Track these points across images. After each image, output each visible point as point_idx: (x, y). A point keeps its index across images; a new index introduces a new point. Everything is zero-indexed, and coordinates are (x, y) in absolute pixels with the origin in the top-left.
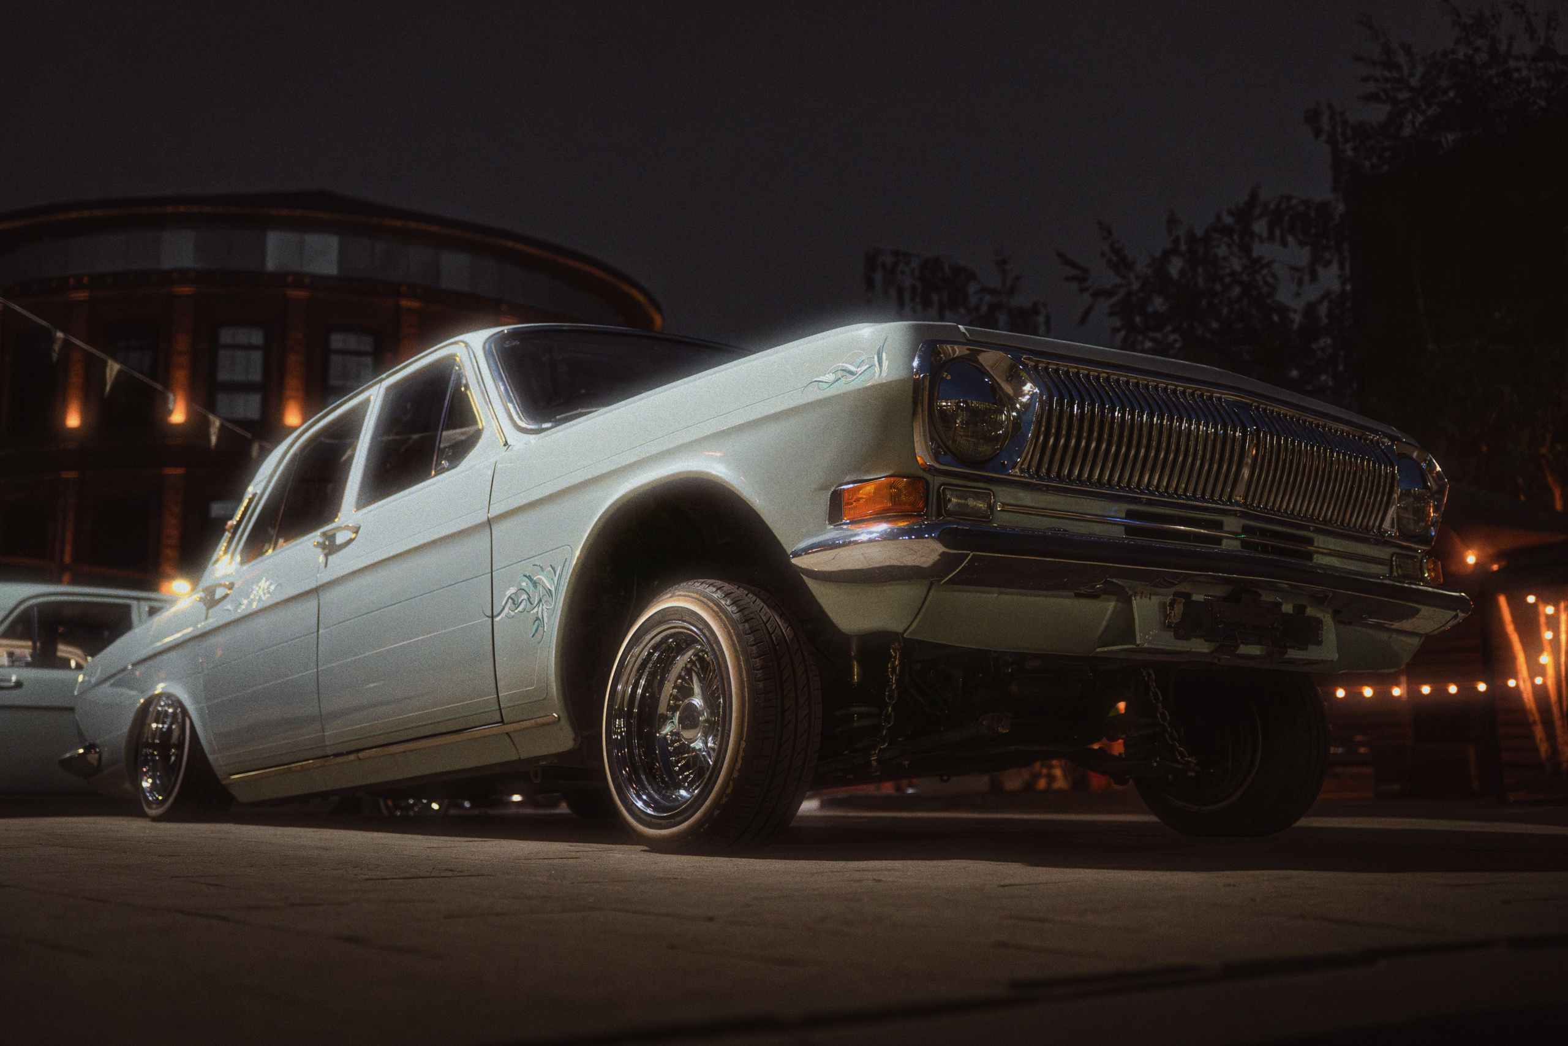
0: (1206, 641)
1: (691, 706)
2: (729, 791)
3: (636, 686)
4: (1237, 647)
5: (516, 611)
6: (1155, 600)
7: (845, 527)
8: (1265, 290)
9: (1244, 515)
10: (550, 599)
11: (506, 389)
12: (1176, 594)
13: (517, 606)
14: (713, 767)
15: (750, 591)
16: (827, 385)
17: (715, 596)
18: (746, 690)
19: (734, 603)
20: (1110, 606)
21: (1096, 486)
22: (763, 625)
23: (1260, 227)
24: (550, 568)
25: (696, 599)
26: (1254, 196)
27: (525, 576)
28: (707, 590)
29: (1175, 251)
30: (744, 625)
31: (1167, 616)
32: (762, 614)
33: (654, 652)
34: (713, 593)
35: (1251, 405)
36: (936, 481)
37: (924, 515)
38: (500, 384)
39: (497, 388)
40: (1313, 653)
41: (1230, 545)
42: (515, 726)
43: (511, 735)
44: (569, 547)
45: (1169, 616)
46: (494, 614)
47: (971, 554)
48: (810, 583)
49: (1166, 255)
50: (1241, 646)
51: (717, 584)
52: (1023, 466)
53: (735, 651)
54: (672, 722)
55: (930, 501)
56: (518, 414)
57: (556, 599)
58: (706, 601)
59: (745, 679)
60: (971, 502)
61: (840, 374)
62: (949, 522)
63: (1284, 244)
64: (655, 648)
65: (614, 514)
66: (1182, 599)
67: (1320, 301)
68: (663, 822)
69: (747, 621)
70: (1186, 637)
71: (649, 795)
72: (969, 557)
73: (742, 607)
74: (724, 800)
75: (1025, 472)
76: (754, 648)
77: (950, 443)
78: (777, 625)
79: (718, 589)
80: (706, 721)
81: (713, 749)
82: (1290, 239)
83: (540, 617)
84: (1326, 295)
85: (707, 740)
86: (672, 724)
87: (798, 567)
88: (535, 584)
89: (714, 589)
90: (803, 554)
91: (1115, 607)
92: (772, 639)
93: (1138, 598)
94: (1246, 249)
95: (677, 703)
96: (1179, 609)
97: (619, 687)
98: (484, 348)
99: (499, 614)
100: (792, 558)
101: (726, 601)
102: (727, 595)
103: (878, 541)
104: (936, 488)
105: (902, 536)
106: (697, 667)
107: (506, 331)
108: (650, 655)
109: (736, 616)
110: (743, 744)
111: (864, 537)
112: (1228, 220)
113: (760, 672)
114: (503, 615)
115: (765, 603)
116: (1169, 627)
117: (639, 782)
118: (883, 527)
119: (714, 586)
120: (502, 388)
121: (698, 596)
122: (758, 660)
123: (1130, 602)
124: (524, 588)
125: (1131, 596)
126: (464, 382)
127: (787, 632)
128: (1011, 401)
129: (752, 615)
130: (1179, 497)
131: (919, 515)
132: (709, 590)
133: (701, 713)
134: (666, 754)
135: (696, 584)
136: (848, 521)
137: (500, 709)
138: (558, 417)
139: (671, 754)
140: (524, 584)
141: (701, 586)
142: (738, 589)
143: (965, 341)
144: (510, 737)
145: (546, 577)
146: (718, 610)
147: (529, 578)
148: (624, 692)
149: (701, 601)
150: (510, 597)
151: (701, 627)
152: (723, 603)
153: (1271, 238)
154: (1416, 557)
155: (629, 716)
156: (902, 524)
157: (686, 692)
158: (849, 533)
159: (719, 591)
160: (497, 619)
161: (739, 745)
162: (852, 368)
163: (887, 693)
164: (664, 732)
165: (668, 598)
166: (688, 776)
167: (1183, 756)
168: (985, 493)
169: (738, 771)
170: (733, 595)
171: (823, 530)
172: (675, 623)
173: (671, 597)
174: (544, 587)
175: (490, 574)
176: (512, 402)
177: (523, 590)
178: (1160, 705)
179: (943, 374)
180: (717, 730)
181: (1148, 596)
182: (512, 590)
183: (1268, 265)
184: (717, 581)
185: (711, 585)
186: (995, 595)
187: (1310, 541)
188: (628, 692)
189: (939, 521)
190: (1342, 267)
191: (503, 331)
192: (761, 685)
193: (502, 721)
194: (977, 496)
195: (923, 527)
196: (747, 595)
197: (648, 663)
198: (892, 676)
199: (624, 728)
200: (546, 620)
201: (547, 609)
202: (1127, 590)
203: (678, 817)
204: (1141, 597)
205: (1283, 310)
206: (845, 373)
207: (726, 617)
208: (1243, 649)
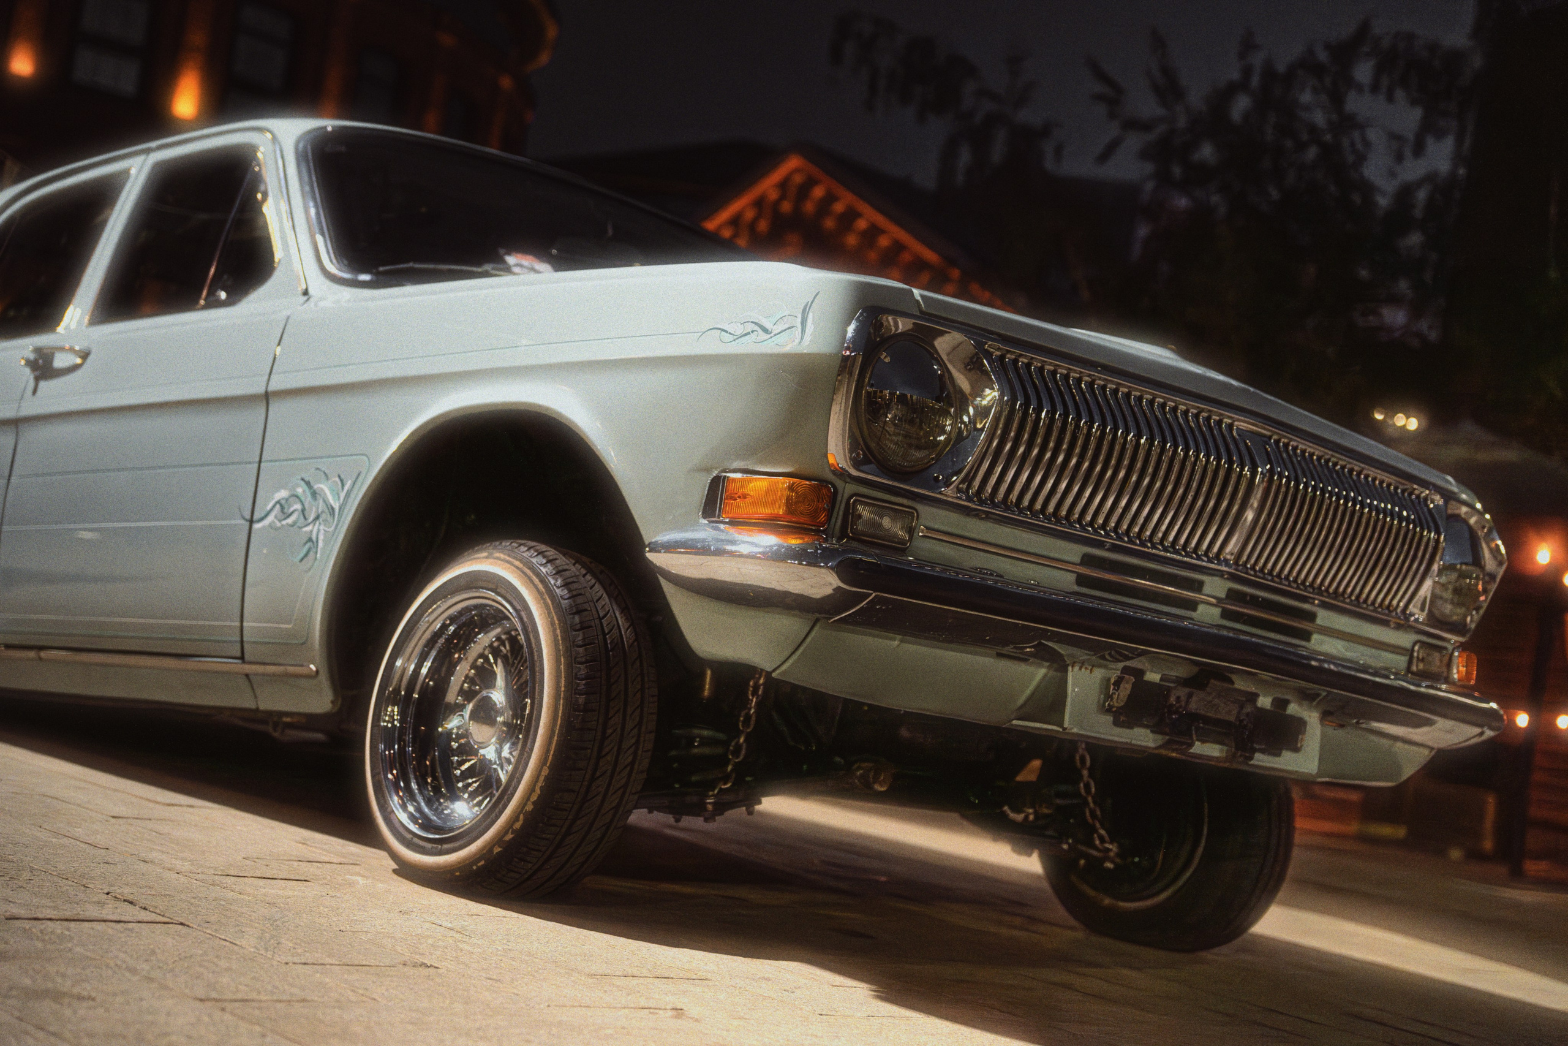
0: (1152, 732)
1: (488, 699)
2: (518, 825)
3: (419, 666)
4: (1191, 745)
5: (284, 522)
6: (1099, 674)
7: (722, 526)
8: (1351, 159)
9: (1233, 577)
10: (329, 518)
11: (318, 214)
12: (1125, 670)
13: (285, 516)
14: (505, 787)
15: (590, 571)
16: (731, 338)
17: (544, 570)
18: (562, 701)
19: (566, 585)
20: (1038, 673)
21: (1050, 520)
22: (597, 621)
23: (1363, 72)
24: (337, 479)
25: (517, 568)
26: (1364, 29)
27: (303, 479)
28: (534, 560)
29: (1242, 86)
30: (573, 618)
31: (1109, 697)
32: (599, 605)
33: (450, 625)
34: (541, 565)
35: (1270, 438)
36: (850, 488)
37: (823, 532)
38: (311, 204)
39: (307, 212)
40: (1288, 762)
41: (1207, 614)
42: (260, 669)
43: (251, 677)
44: (365, 458)
45: (1111, 697)
46: (256, 517)
47: (874, 595)
48: (667, 587)
49: (1231, 90)
50: (1197, 743)
51: (548, 554)
52: (961, 486)
53: (557, 650)
54: (462, 715)
55: (835, 515)
56: (328, 253)
57: (339, 521)
58: (529, 572)
59: (563, 689)
60: (886, 522)
61: (750, 327)
62: (855, 552)
63: (1390, 98)
64: (453, 619)
65: (431, 431)
66: (1132, 678)
67: (1419, 184)
68: (429, 846)
69: (578, 612)
70: (1129, 725)
71: (419, 809)
72: (871, 598)
73: (574, 593)
74: (509, 837)
75: (963, 492)
76: (581, 650)
77: (873, 445)
78: (616, 623)
79: (549, 561)
80: (504, 723)
81: (509, 761)
82: (1400, 94)
83: (314, 538)
84: (1431, 178)
85: (501, 747)
86: (460, 718)
87: (655, 566)
88: (314, 494)
89: (544, 561)
90: (662, 551)
91: (1045, 676)
92: (605, 640)
93: (1076, 668)
94: (1337, 100)
95: (473, 688)
96: (1126, 689)
97: (399, 663)
98: (296, 148)
99: (262, 519)
100: (649, 551)
101: (557, 581)
102: (559, 572)
103: (759, 558)
104: (846, 496)
105: (791, 559)
106: (505, 647)
107: (329, 129)
108: (444, 627)
109: (565, 603)
110: (545, 772)
111: (744, 549)
112: (1322, 56)
113: (584, 682)
114: (266, 522)
115: (605, 589)
116: (1109, 710)
117: (408, 788)
118: (769, 540)
119: (544, 557)
120: (313, 211)
121: (521, 565)
122: (582, 667)
123: (1066, 671)
124: (299, 495)
125: (1068, 665)
126: (262, 188)
127: (627, 634)
128: (963, 401)
129: (586, 606)
130: (1154, 547)
131: (817, 532)
132: (537, 560)
133: (499, 712)
134: (448, 752)
135: (523, 548)
136: (727, 520)
137: (242, 642)
138: (381, 269)
139: (454, 752)
140: (299, 490)
141: (527, 553)
142: (574, 565)
143: (918, 314)
144: (250, 681)
145: (332, 491)
146: (544, 590)
147: (308, 483)
148: (404, 670)
149: (523, 573)
150: (278, 502)
151: (519, 607)
152: (552, 582)
153: (1375, 88)
154: (1446, 648)
155: (405, 703)
156: (794, 542)
157: (484, 676)
158: (723, 536)
159: (549, 565)
160: (256, 526)
161: (540, 771)
162: (768, 325)
163: (742, 719)
164: (449, 726)
165: (484, 558)
166: (470, 785)
167: (1102, 840)
168: (907, 511)
169: (533, 803)
170: (567, 574)
171: (692, 526)
172: (485, 593)
173: (487, 557)
174: (325, 501)
175: (256, 465)
176: (323, 235)
177: (297, 497)
178: (1085, 773)
179: (882, 354)
180: (517, 738)
181: (1090, 668)
182: (283, 494)
183: (1362, 127)
184: (549, 549)
185: (540, 553)
186: (896, 643)
187: (1311, 617)
188: (409, 671)
189: (842, 545)
190: (1459, 140)
191: (325, 127)
192: (581, 699)
193: (242, 658)
194: (896, 514)
195: (819, 551)
196: (584, 576)
197: (441, 636)
198: (753, 696)
199: (397, 715)
200: (321, 544)
201: (325, 531)
202: (1066, 658)
203: (446, 843)
204: (1080, 669)
205: (1368, 189)
206: (756, 328)
207: (552, 601)
208: (1199, 748)
